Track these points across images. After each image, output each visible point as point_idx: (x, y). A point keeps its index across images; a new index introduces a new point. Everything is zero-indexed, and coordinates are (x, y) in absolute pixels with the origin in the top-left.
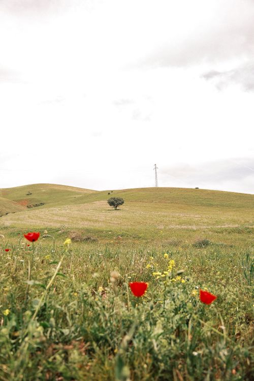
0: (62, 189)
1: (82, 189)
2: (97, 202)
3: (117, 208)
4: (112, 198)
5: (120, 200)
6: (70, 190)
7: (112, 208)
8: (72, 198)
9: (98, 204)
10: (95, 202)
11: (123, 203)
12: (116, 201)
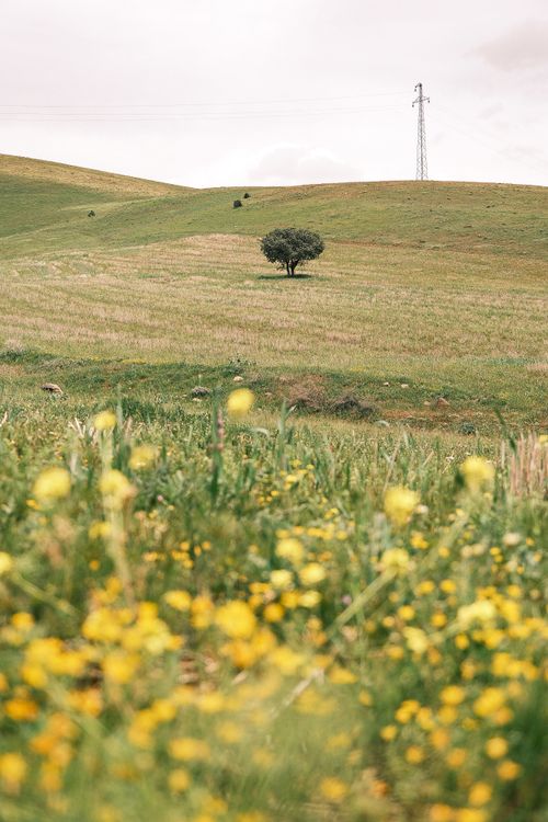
0: (33, 174)
1: (112, 175)
2: (199, 240)
3: (297, 272)
4: (278, 233)
5: (310, 242)
6: (62, 179)
7: (275, 268)
8: (77, 214)
9: (203, 246)
10: (189, 240)
11: (319, 250)
12: (296, 245)
